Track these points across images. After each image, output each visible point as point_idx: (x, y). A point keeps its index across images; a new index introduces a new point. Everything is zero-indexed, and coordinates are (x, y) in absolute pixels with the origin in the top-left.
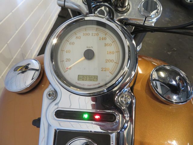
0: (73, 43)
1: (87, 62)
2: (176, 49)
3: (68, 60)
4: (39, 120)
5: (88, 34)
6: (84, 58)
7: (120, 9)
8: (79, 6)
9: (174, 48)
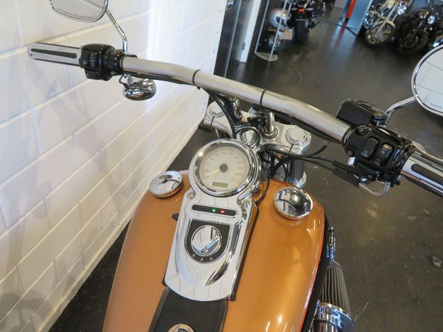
0: (213, 159)
1: (221, 173)
2: (428, 213)
3: (207, 171)
4: (178, 215)
5: (226, 153)
6: (219, 170)
7: (267, 135)
8: (226, 127)
9: (424, 210)
